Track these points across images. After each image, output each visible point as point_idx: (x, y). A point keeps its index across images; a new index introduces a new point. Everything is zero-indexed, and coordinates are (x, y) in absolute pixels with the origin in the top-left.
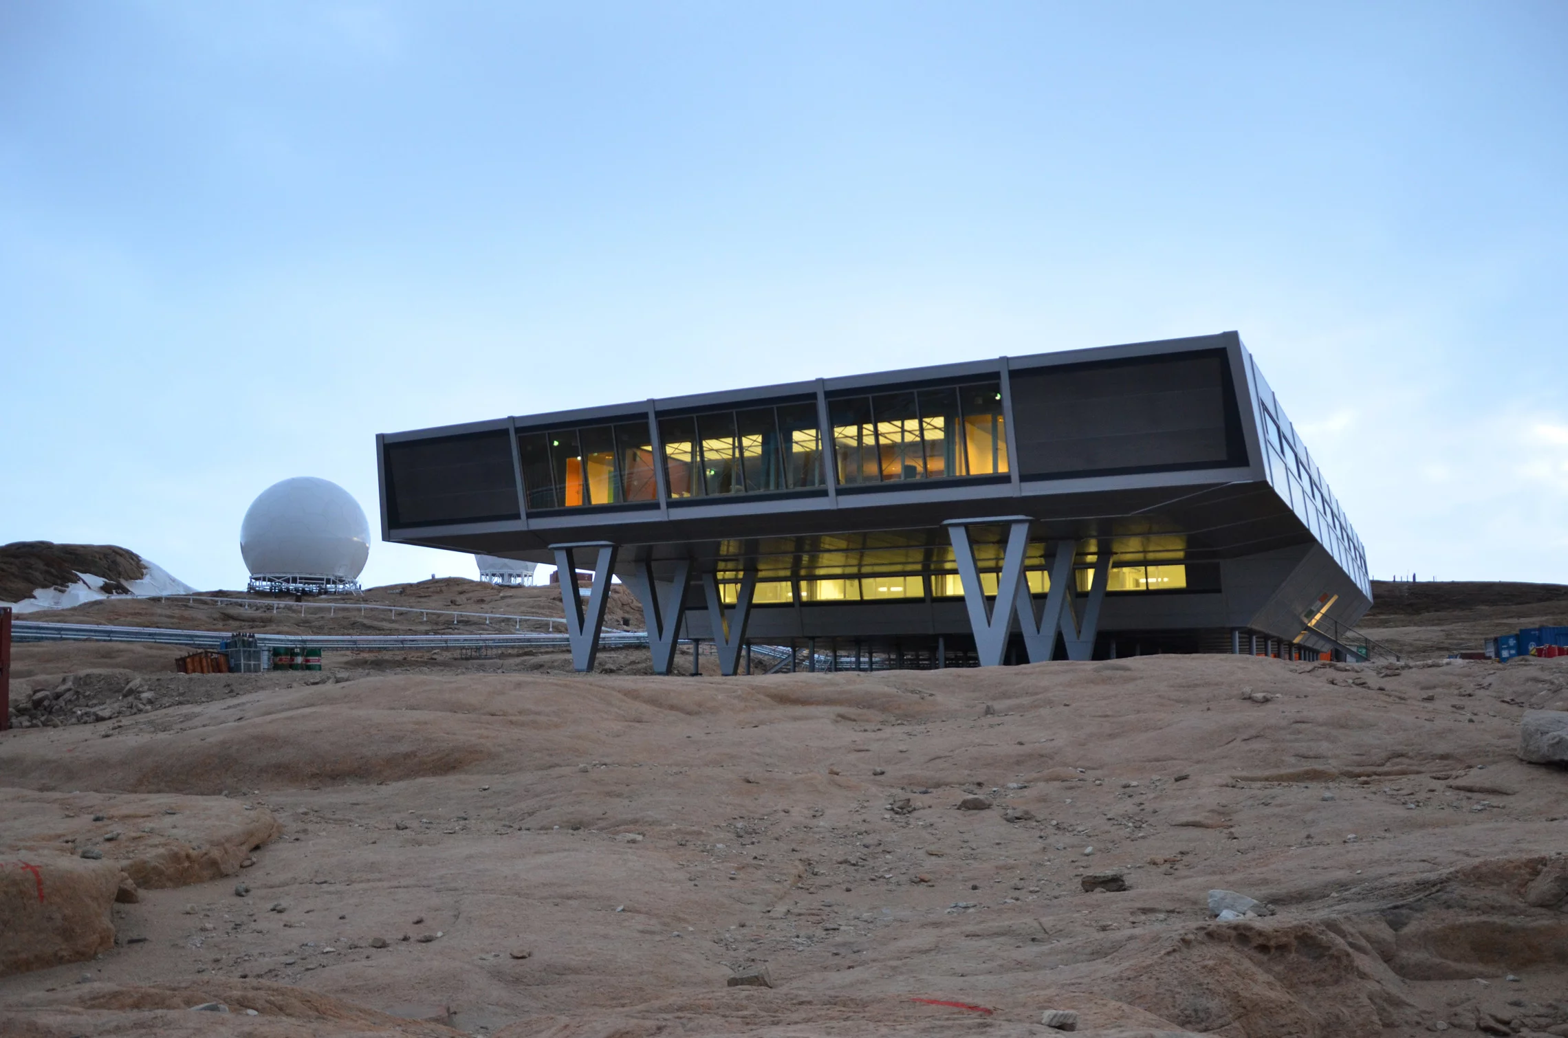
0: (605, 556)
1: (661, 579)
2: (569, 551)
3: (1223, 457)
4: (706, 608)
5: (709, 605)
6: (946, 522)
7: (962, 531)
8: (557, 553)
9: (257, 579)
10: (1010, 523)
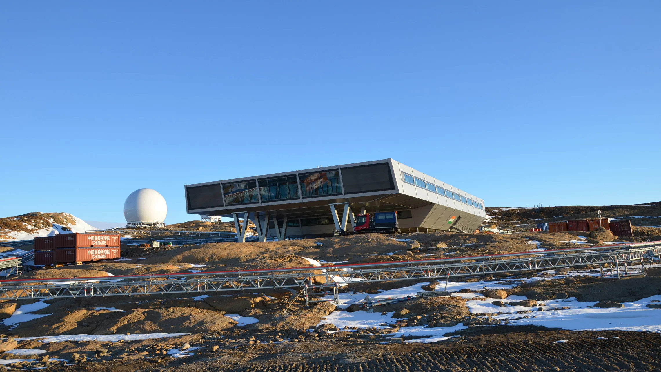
0: (246, 215)
1: (261, 220)
2: (237, 214)
3: (390, 188)
4: (275, 228)
5: (276, 227)
6: (329, 204)
7: (333, 206)
8: (233, 215)
9: (129, 224)
10: (344, 204)
